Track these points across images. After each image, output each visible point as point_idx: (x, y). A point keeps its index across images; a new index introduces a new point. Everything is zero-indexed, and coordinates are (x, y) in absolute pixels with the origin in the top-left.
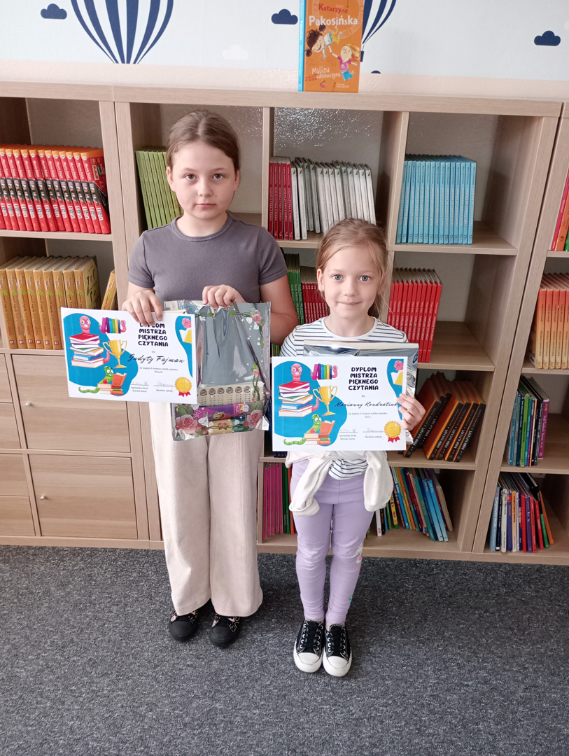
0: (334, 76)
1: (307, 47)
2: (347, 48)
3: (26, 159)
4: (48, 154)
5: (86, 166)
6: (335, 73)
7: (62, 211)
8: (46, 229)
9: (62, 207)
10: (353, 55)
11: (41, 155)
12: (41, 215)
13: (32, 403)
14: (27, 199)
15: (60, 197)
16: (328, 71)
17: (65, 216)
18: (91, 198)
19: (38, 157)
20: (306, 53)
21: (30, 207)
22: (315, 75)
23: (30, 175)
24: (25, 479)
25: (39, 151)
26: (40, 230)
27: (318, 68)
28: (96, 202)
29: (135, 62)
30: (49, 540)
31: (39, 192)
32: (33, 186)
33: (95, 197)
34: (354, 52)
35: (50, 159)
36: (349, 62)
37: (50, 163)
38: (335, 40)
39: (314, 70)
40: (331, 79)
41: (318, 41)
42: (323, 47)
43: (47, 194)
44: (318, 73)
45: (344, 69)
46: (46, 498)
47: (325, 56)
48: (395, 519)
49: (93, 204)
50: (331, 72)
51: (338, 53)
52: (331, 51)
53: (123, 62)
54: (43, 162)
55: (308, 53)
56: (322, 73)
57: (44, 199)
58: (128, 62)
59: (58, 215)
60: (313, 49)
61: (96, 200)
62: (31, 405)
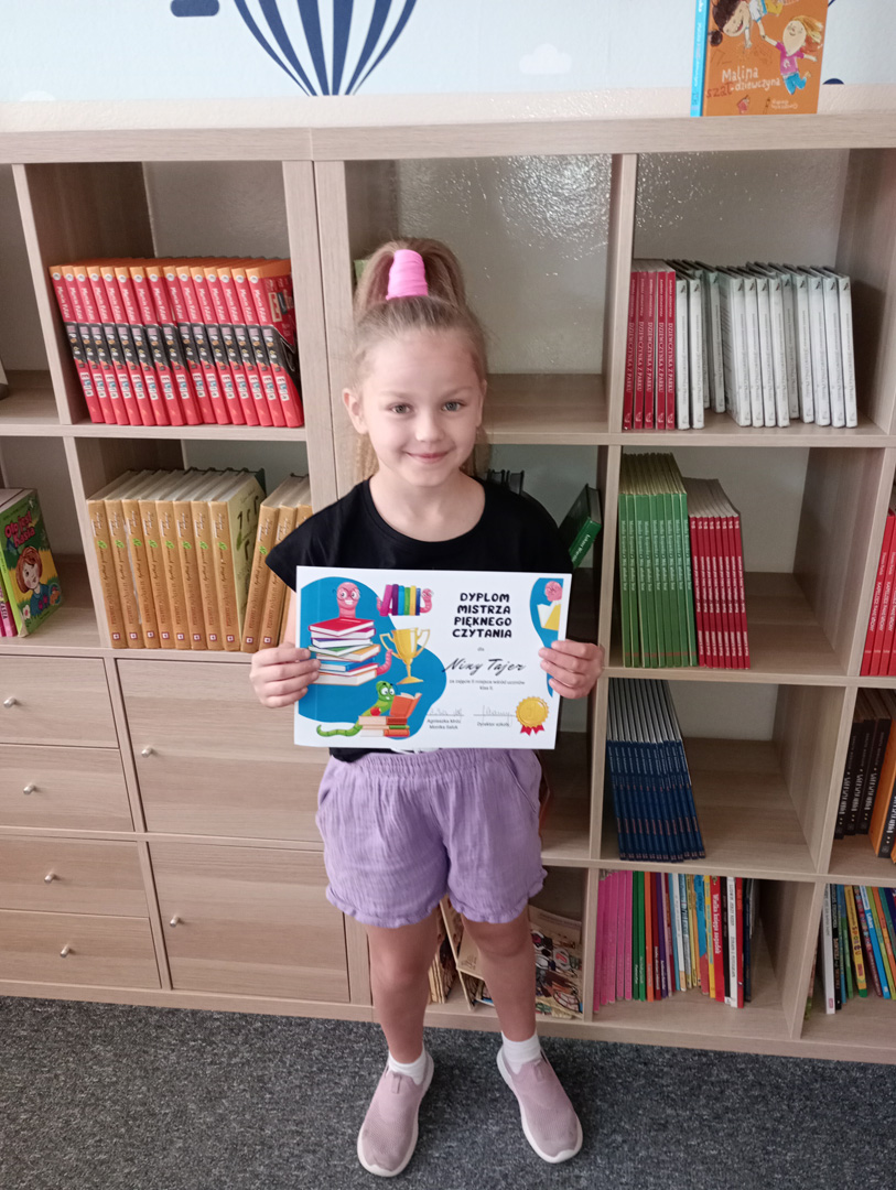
0: (768, 84)
1: (713, 26)
2: (796, 24)
3: (141, 285)
4: (183, 273)
5: (257, 294)
6: (768, 78)
7: (210, 384)
8: (180, 422)
9: (211, 377)
10: (808, 40)
11: (170, 277)
12: (169, 394)
13: (154, 748)
14: (144, 365)
15: (206, 358)
16: (756, 75)
17: (215, 394)
18: (266, 358)
19: (163, 280)
20: (710, 38)
21: (150, 379)
22: (729, 83)
23: (147, 317)
24: (141, 886)
25: (166, 269)
26: (169, 424)
27: (734, 69)
28: (275, 365)
29: (348, 92)
30: (186, 997)
31: (165, 349)
32: (154, 338)
33: (273, 356)
34: (811, 33)
35: (187, 284)
36: (800, 53)
37: (187, 291)
38: (772, 9)
39: (726, 75)
40: (760, 90)
41: (737, 12)
42: (746, 24)
43: (180, 352)
44: (734, 79)
45: (788, 69)
46: (180, 921)
47: (749, 43)
48: (861, 979)
49: (269, 370)
50: (762, 76)
51: (778, 35)
52: (762, 33)
53: (325, 92)
54: (174, 291)
55: (716, 38)
56: (742, 79)
57: (175, 364)
58: (336, 92)
59: (202, 393)
60: (725, 29)
61: (276, 361)
62: (152, 752)
